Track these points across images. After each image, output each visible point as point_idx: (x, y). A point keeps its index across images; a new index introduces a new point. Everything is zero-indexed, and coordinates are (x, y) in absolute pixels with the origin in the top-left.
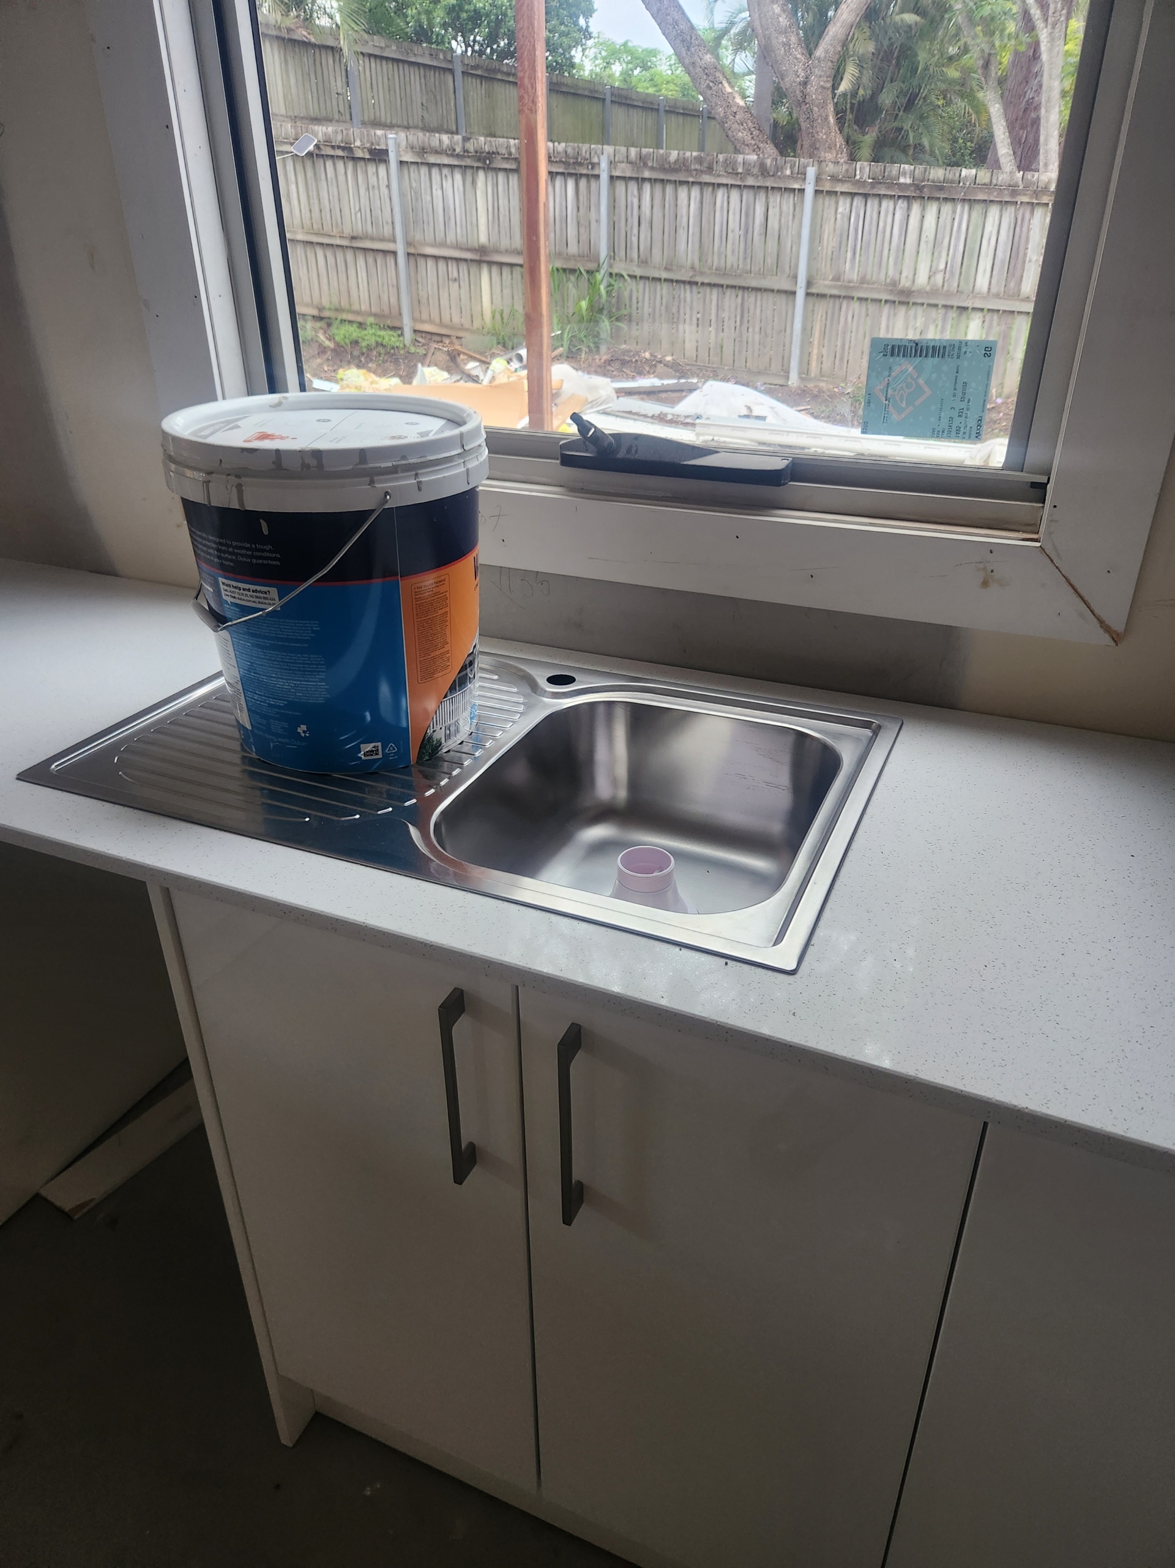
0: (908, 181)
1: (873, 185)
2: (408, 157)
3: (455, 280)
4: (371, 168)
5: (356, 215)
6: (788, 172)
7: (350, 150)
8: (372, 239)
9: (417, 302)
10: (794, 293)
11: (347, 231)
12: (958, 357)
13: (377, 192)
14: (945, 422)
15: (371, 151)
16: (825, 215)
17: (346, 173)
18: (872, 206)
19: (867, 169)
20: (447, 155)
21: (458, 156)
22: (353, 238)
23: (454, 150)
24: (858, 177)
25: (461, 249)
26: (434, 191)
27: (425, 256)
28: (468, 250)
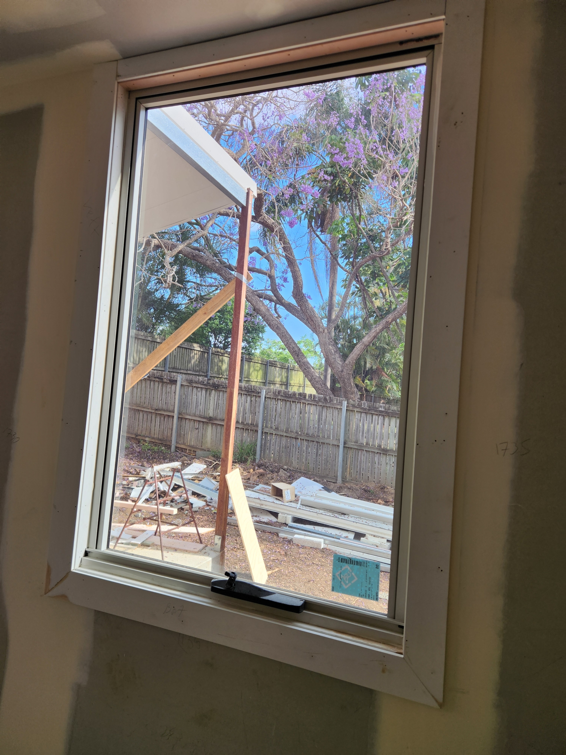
0: (383, 410)
1: (369, 410)
2: (185, 384)
3: (197, 429)
4: (169, 386)
5: (159, 401)
6: (335, 402)
7: (162, 379)
8: (164, 411)
9: (179, 435)
10: (338, 446)
11: (155, 407)
12: (366, 567)
13: (170, 394)
14: (363, 592)
15: (170, 380)
16: (350, 418)
17: (158, 387)
18: (369, 417)
19: (367, 404)
20: (201, 384)
21: (205, 385)
22: (156, 410)
23: (204, 383)
24: (363, 406)
25: (202, 418)
26: (193, 396)
27: (186, 419)
28: (204, 418)
